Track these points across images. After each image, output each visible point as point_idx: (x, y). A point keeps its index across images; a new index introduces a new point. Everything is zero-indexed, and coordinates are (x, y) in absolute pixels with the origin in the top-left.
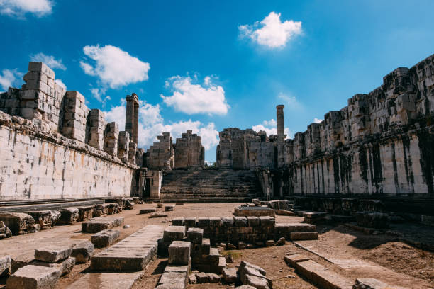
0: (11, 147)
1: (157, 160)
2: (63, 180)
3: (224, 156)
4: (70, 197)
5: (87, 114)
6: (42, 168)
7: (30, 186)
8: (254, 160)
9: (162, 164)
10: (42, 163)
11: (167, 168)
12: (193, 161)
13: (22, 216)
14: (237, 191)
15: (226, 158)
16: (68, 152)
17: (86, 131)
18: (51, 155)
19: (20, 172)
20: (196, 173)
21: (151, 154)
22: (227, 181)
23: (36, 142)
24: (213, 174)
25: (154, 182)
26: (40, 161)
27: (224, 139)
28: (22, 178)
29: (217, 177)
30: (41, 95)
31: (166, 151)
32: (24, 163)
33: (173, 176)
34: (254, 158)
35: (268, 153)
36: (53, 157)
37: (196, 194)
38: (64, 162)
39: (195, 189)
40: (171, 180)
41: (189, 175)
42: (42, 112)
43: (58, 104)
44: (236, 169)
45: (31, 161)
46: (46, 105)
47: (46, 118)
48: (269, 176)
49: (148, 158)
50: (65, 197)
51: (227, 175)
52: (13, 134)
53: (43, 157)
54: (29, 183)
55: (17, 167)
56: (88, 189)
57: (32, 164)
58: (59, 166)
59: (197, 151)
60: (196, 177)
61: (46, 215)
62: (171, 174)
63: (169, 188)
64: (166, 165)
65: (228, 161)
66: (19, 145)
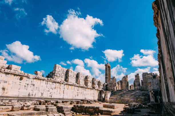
0: (46, 85)
1: (111, 87)
2: (64, 93)
3: (136, 85)
4: (67, 98)
5: (76, 74)
6: (56, 90)
7: (52, 95)
8: (150, 86)
9: (113, 89)
10: (56, 89)
11: (114, 90)
12: (124, 87)
13: (42, 101)
14: (139, 99)
15: (137, 86)
16: (66, 86)
17: (76, 79)
18: (59, 87)
19: (49, 91)
20: (124, 92)
21: (109, 85)
22: (136, 95)
23: (54, 84)
24: (131, 92)
25: (106, 95)
26: (55, 88)
27: (136, 78)
28: (49, 92)
29: (132, 93)
30: (56, 72)
31: (114, 84)
32: (50, 89)
33: (116, 93)
34: (150, 85)
35: (156, 83)
36: (60, 87)
37: (122, 100)
38: (64, 89)
39: (122, 98)
40: (115, 95)
41: (122, 93)
42: (57, 76)
43: (64, 73)
44: (142, 90)
45: (52, 89)
46: (58, 74)
47: (58, 77)
48: (152, 94)
49: (108, 86)
50: (64, 98)
51: (137, 93)
52: (47, 82)
53: (56, 87)
54: (51, 94)
55: (48, 90)
56: (74, 96)
57: (53, 89)
58: (62, 90)
59: (125, 83)
60: (124, 94)
61: (50, 101)
62: (115, 92)
63: (113, 98)
64: (114, 89)
65: (138, 87)
66: (48, 85)
